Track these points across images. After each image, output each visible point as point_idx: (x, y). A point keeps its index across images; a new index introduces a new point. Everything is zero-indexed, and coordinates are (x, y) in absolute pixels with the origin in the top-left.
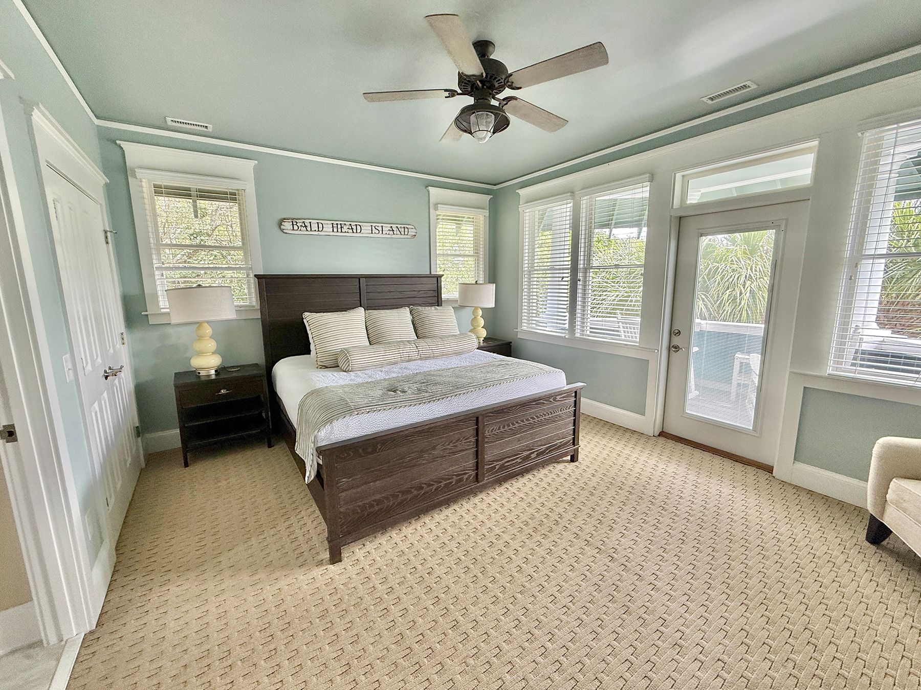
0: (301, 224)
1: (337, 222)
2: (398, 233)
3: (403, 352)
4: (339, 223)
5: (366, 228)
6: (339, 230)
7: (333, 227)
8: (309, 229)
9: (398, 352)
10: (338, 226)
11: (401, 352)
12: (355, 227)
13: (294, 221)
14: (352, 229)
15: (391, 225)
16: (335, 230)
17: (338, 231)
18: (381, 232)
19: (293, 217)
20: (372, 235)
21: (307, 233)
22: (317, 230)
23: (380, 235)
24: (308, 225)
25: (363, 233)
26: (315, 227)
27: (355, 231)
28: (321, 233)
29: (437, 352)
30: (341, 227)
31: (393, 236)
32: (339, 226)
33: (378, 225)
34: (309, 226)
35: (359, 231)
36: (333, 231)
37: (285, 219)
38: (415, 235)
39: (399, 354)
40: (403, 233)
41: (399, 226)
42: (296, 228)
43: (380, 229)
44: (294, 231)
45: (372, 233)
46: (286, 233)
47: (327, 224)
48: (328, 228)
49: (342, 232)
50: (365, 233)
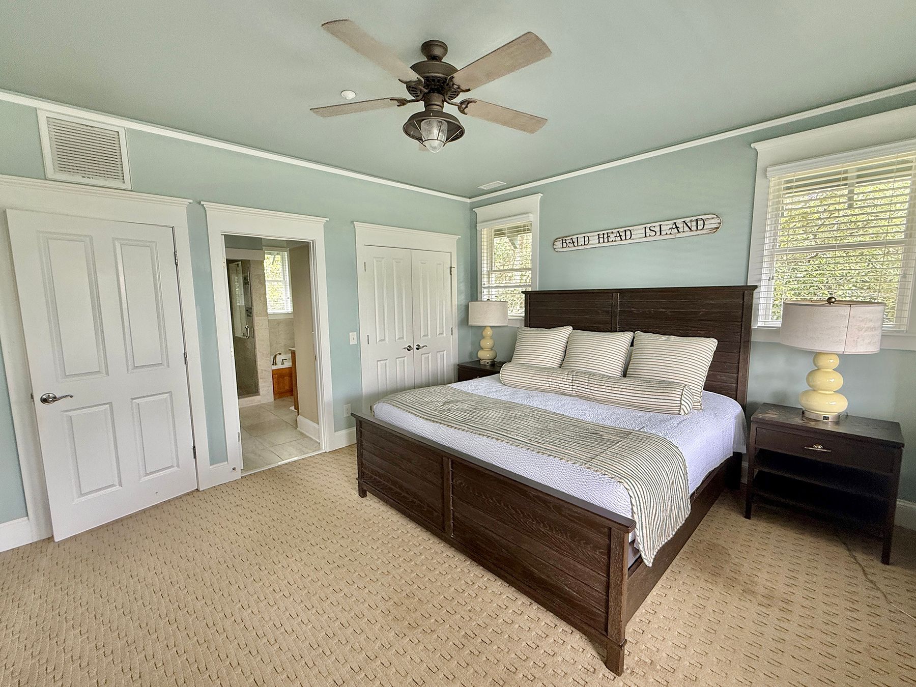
0: (569, 241)
1: (603, 232)
2: (686, 229)
3: (553, 381)
4: (605, 232)
5: (638, 232)
6: (606, 240)
7: (599, 238)
8: (576, 244)
9: (547, 380)
10: (604, 237)
11: (550, 380)
12: (624, 234)
13: (563, 239)
14: (620, 236)
15: (675, 221)
16: (601, 240)
17: (604, 242)
18: (658, 233)
19: (563, 236)
20: (645, 240)
21: (574, 248)
22: (583, 244)
23: (658, 237)
24: (575, 240)
25: (633, 239)
26: (581, 241)
27: (623, 238)
28: (586, 247)
29: (598, 395)
30: (608, 237)
31: (678, 235)
32: (606, 236)
33: (654, 225)
34: (576, 242)
35: (628, 237)
36: (599, 242)
37: (557, 239)
38: (718, 228)
39: (548, 382)
40: (694, 228)
41: (687, 220)
42: (565, 245)
43: (658, 229)
44: (563, 249)
45: (646, 236)
46: (557, 252)
47: (593, 236)
48: (594, 240)
49: (608, 241)
50: (636, 238)
